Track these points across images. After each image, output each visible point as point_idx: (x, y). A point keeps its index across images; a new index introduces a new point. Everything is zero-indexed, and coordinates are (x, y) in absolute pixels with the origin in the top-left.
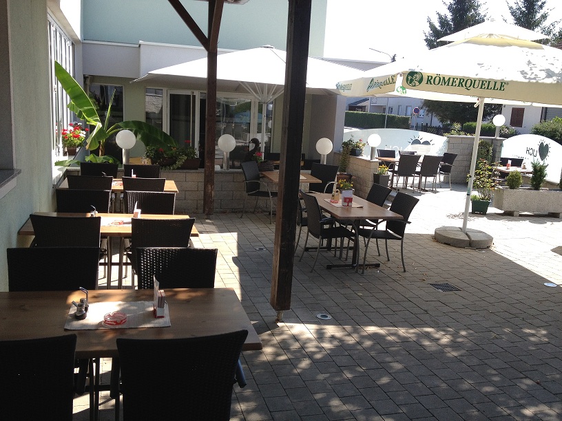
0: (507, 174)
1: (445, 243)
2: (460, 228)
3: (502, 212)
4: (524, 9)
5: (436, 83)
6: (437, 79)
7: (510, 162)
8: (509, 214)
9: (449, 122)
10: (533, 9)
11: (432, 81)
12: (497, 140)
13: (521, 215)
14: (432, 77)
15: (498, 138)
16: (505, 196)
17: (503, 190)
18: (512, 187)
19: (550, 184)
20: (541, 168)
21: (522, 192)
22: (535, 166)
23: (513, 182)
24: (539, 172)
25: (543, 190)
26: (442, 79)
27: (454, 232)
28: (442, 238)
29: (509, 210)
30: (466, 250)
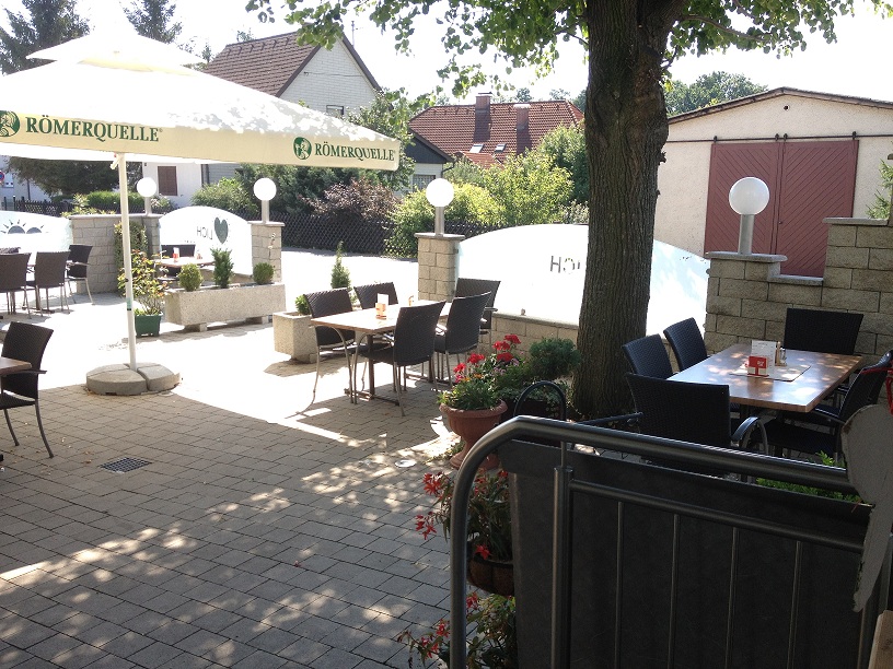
0: (178, 270)
1: (108, 394)
2: (127, 365)
3: (182, 328)
4: (147, 14)
5: (46, 130)
6: (45, 123)
7: (176, 251)
8: (192, 329)
9: (61, 193)
10: (160, 14)
11: (37, 126)
12: (149, 218)
13: (210, 329)
14: (35, 120)
15: (151, 215)
16: (182, 304)
17: (177, 295)
18: (189, 289)
19: (240, 277)
20: (224, 257)
21: (206, 294)
22: (215, 254)
23: (189, 281)
24: (222, 262)
25: (234, 287)
26: (53, 123)
27: (118, 373)
28: (100, 387)
29: (192, 323)
30: (143, 397)
